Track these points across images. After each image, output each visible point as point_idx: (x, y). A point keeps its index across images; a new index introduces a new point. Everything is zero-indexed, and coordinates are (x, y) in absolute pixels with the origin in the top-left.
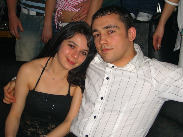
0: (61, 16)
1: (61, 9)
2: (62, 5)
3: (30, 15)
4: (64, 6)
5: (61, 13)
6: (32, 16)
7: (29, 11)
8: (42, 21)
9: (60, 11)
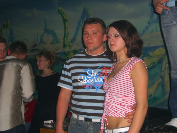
0: (106, 122)
1: (106, 116)
2: (107, 111)
3: (79, 120)
4: (108, 112)
5: (106, 119)
6: (81, 121)
7: (78, 116)
8: (90, 126)
9: (105, 117)
